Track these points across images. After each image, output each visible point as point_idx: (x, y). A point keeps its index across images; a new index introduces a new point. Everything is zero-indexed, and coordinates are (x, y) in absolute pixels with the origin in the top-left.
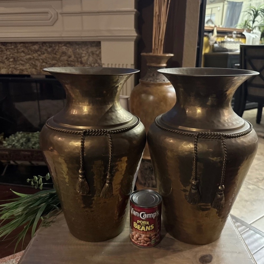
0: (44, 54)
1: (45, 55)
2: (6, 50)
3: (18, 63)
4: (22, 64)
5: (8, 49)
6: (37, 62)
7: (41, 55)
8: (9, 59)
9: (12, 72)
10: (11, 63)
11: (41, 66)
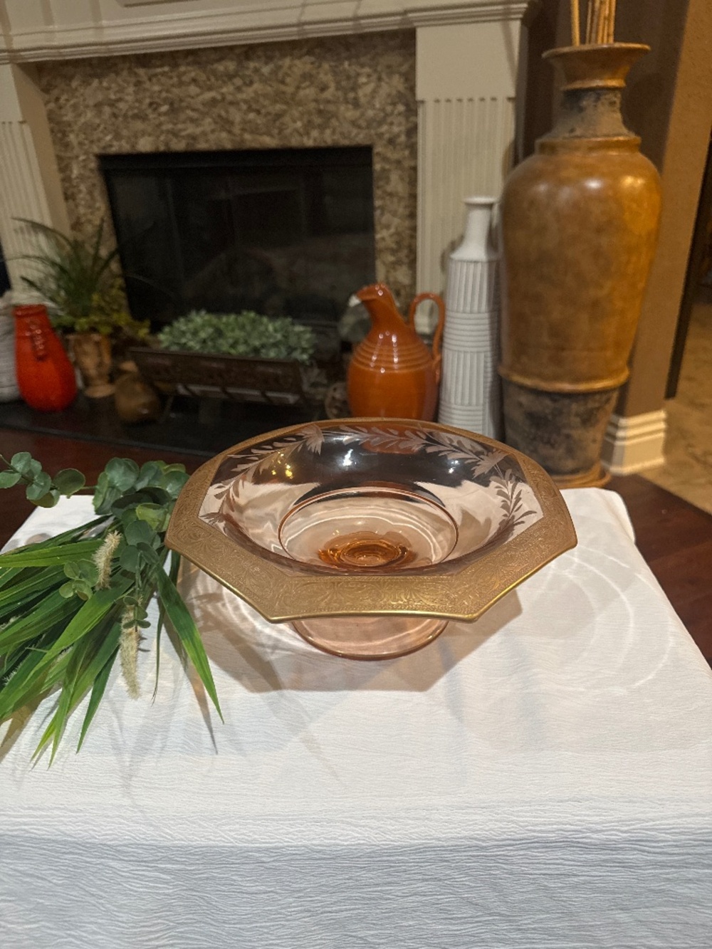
0: (251, 83)
1: (256, 86)
2: (150, 80)
3: (182, 116)
4: (192, 120)
5: (156, 75)
6: (232, 110)
7: (244, 88)
8: (159, 105)
9: (167, 144)
10: (162, 119)
11: (244, 122)
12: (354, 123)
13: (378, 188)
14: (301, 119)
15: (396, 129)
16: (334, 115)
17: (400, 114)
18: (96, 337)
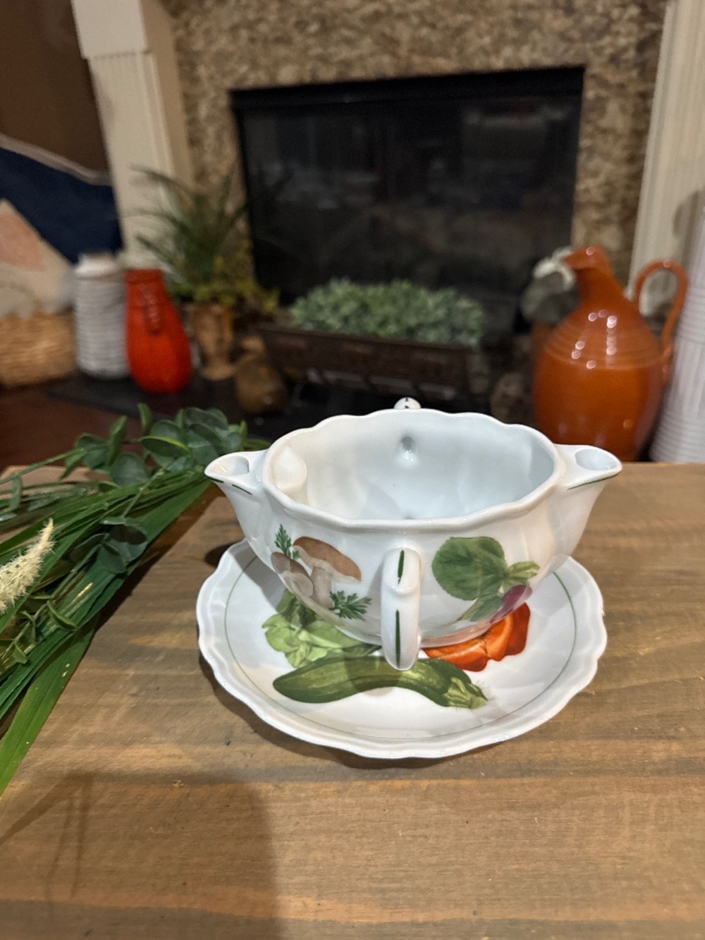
3: (335, 37)
6: (399, 25)
8: (307, 24)
10: (311, 41)
11: (414, 40)
12: (564, 36)
13: (589, 122)
14: (489, 32)
15: (622, 41)
16: (537, 26)
17: (631, 20)
18: (217, 309)
